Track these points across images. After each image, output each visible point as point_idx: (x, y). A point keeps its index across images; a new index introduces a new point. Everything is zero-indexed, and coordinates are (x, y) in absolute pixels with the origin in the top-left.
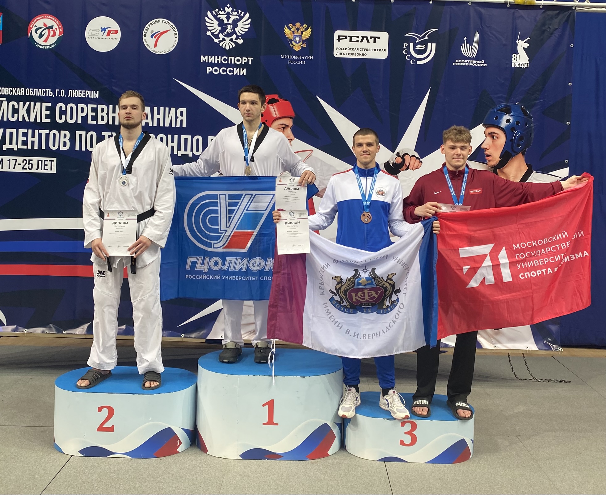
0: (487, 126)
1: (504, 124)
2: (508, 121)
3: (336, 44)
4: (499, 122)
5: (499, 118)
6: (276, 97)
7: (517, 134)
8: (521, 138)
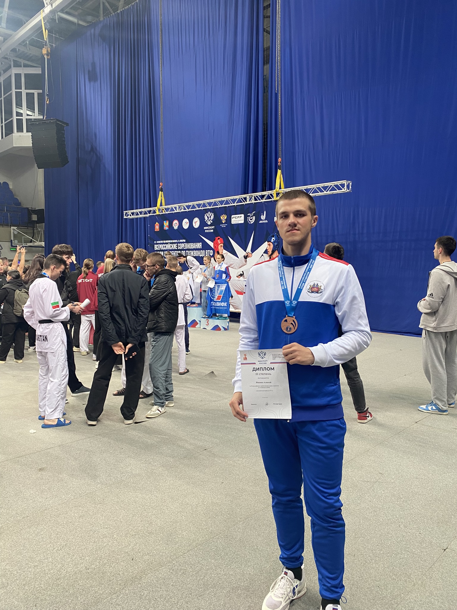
0: (268, 242)
1: (272, 241)
2: (273, 240)
3: (232, 220)
4: (271, 240)
5: (271, 239)
6: (219, 237)
7: (276, 244)
8: (277, 245)
